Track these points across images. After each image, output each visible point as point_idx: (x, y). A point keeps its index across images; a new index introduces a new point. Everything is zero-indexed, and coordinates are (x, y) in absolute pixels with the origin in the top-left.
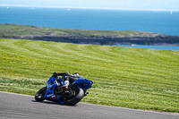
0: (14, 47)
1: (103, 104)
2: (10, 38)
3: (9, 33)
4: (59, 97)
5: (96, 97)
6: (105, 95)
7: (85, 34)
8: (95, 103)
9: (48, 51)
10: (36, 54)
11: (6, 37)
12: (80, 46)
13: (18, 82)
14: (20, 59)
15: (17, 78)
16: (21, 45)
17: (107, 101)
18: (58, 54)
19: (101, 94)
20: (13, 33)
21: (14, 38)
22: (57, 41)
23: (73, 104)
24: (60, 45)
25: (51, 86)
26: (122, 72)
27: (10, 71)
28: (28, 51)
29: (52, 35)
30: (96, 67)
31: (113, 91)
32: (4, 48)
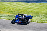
0: (7, 4)
1: (38, 22)
4: (21, 22)
5: (35, 20)
6: (38, 19)
8: (35, 22)
9: (19, 5)
10: (15, 7)
11: (5, 1)
12: (29, 3)
13: (9, 16)
14: (10, 9)
15: (9, 15)
16: (10, 4)
17: (39, 21)
18: (22, 6)
19: (37, 19)
21: (8, 1)
22: (22, 2)
24: (23, 3)
25: (17, 18)
26: (44, 11)
27: (6, 13)
28: (12, 6)
30: (35, 10)
31: (41, 18)
32: (4, 5)
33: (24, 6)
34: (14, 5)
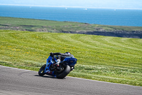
0: (71, 40)
2: (67, 32)
3: (67, 28)
7: (127, 29)
8: (135, 85)
9: (98, 43)
10: (88, 46)
11: (65, 32)
14: (76, 50)
16: (76, 38)
20: (70, 29)
21: (71, 32)
23: (62, 77)
28: (82, 43)
29: (101, 30)
30: (136, 56)
32: (63, 41)
33: (109, 44)
34: (87, 43)
